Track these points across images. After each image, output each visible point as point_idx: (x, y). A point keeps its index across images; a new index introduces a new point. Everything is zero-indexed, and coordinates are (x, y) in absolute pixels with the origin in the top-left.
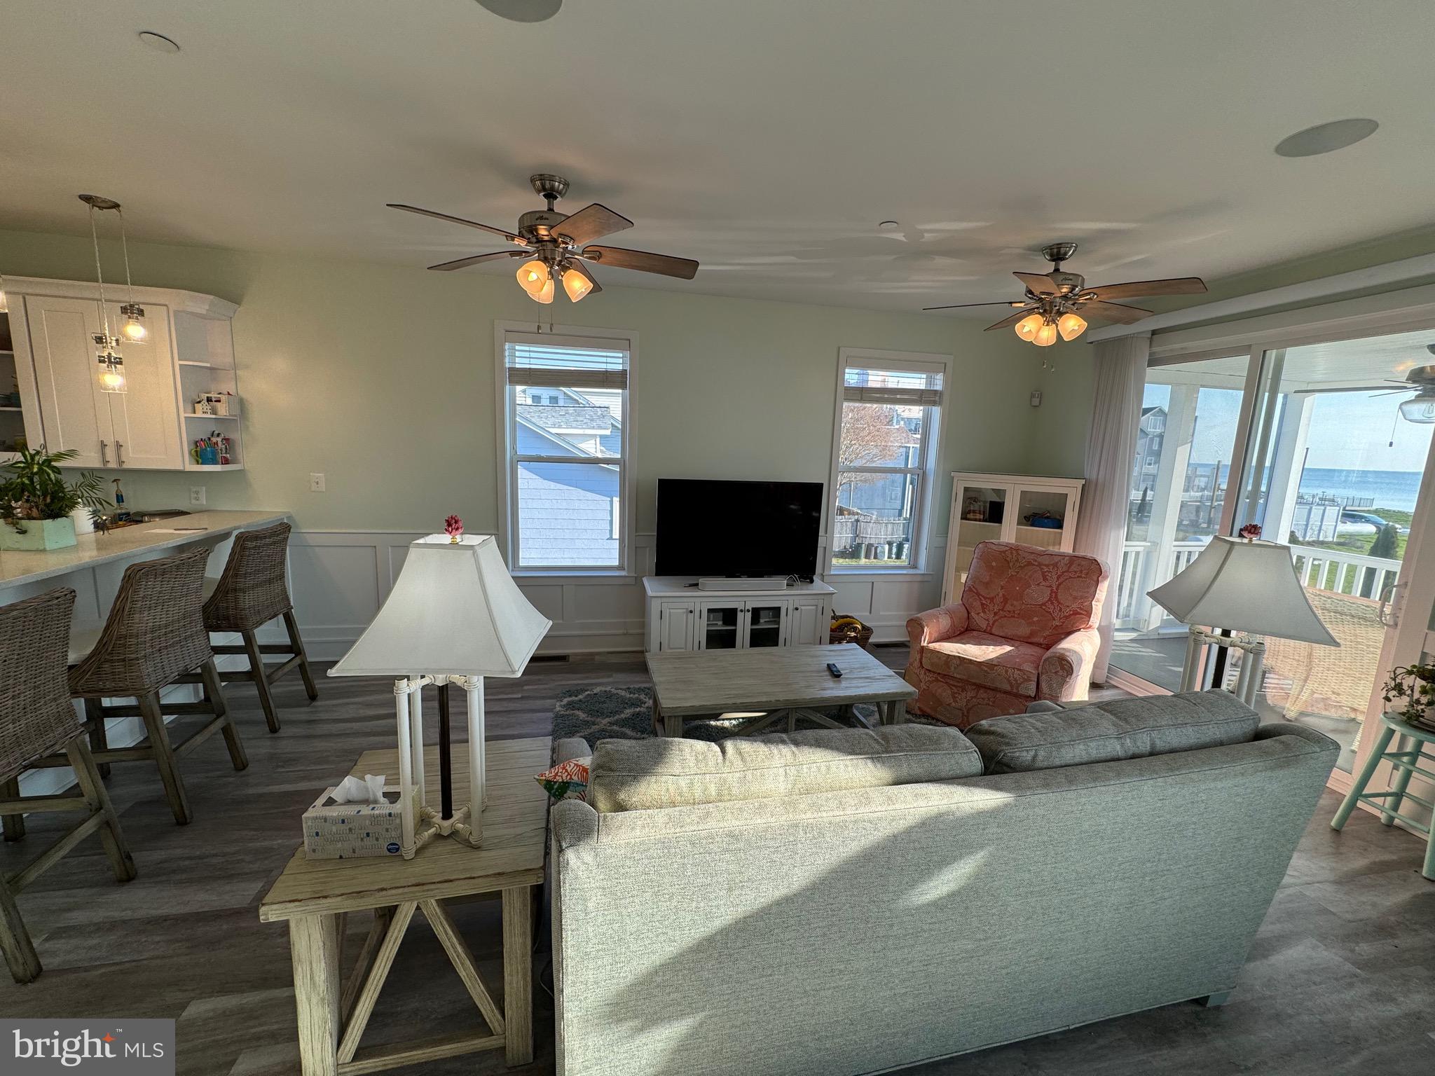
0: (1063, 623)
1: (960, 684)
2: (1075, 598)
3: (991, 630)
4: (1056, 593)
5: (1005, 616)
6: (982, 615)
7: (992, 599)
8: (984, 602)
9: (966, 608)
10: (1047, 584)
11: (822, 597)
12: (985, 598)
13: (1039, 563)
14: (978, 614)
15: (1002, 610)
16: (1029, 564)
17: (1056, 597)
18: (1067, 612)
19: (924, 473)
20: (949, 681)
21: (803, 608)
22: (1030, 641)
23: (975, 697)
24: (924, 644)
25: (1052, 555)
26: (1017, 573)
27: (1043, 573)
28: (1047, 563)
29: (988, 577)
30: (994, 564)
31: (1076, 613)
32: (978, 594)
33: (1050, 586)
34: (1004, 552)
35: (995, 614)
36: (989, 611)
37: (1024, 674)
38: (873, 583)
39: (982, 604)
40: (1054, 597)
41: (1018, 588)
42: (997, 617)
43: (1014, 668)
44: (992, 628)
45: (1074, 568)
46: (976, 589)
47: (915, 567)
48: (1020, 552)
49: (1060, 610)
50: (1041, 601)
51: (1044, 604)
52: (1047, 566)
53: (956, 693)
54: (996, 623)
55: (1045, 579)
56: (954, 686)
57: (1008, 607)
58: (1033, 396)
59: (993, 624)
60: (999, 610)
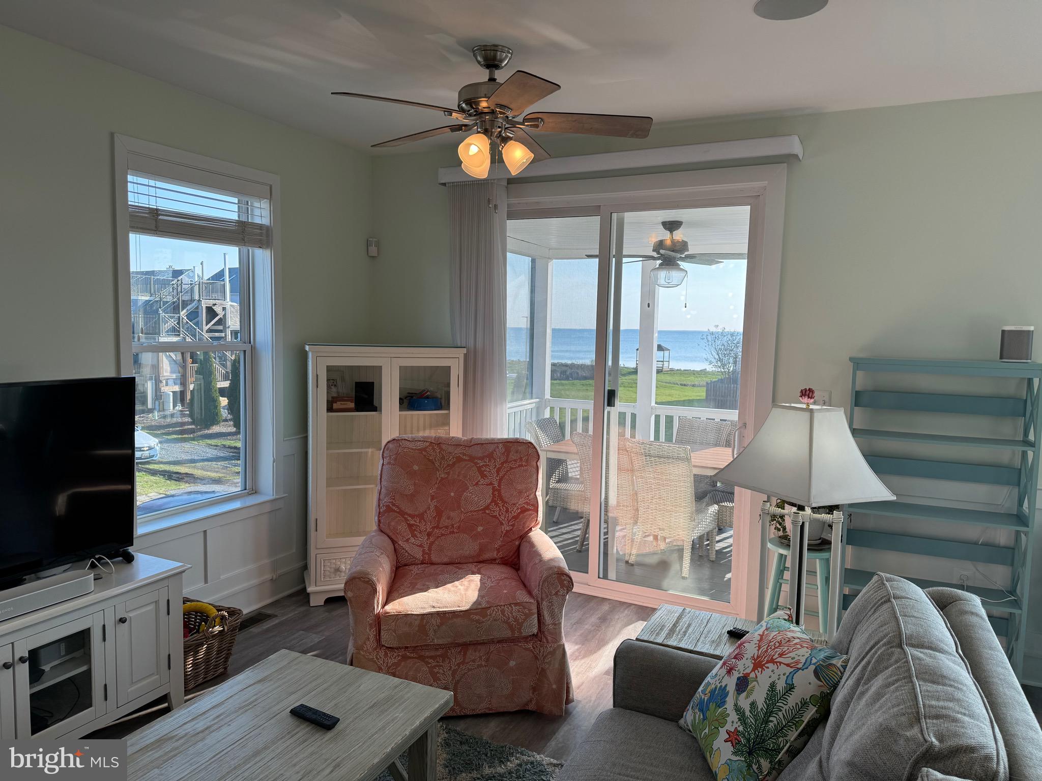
0: (513, 525)
1: (439, 653)
2: (520, 492)
3: (429, 557)
4: (499, 491)
5: (443, 535)
6: (412, 540)
7: (421, 516)
8: (412, 522)
9: (388, 536)
10: (487, 481)
11: (166, 583)
12: (412, 516)
13: (470, 456)
14: (407, 540)
15: (437, 527)
16: (459, 460)
17: (500, 496)
18: (515, 511)
19: (253, 349)
20: (423, 653)
21: (131, 615)
22: (481, 559)
23: (463, 663)
24: (378, 609)
25: (482, 444)
26: (448, 473)
27: (479, 469)
28: (480, 455)
29: (412, 487)
30: (416, 468)
31: (524, 510)
32: (402, 513)
33: (491, 484)
34: (425, 449)
35: (429, 535)
36: (420, 532)
37: (525, 608)
38: (205, 532)
39: (410, 526)
40: (497, 497)
41: (452, 494)
42: (432, 539)
43: (510, 605)
44: (429, 555)
45: (513, 456)
46: (397, 507)
47: (254, 491)
48: (444, 447)
49: (507, 511)
50: (483, 504)
51: (487, 508)
52: (482, 458)
53: (435, 667)
54: (434, 546)
55: (483, 476)
56: (431, 657)
57: (444, 521)
58: (368, 244)
59: (430, 549)
60: (433, 528)
